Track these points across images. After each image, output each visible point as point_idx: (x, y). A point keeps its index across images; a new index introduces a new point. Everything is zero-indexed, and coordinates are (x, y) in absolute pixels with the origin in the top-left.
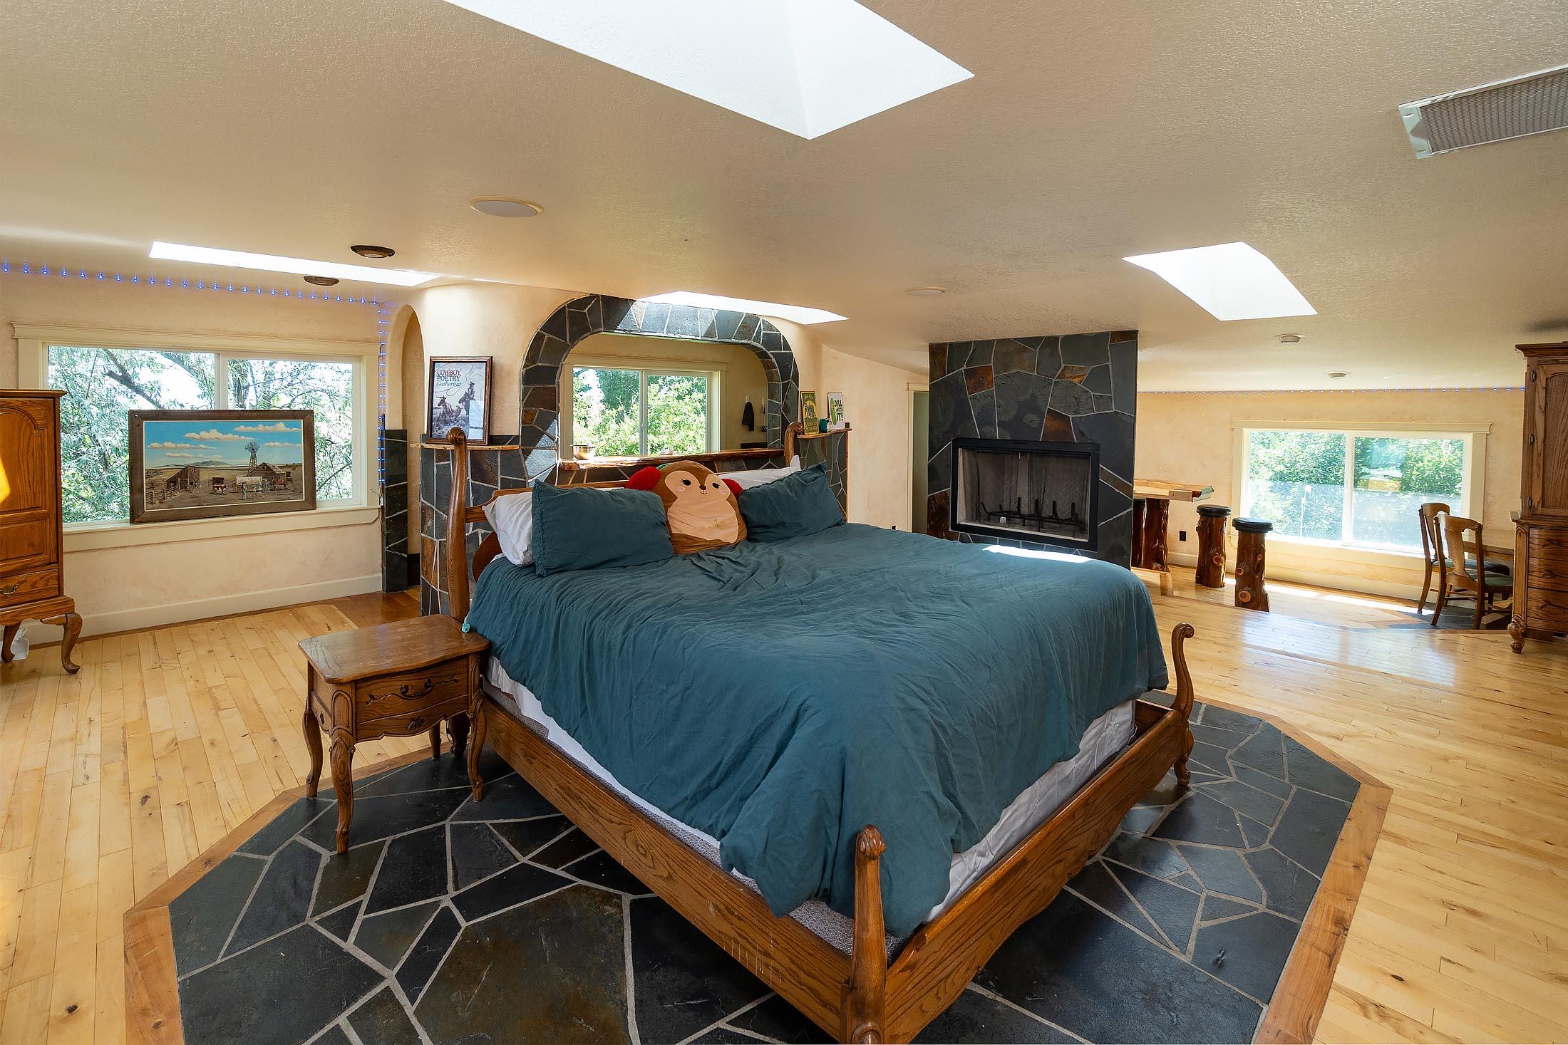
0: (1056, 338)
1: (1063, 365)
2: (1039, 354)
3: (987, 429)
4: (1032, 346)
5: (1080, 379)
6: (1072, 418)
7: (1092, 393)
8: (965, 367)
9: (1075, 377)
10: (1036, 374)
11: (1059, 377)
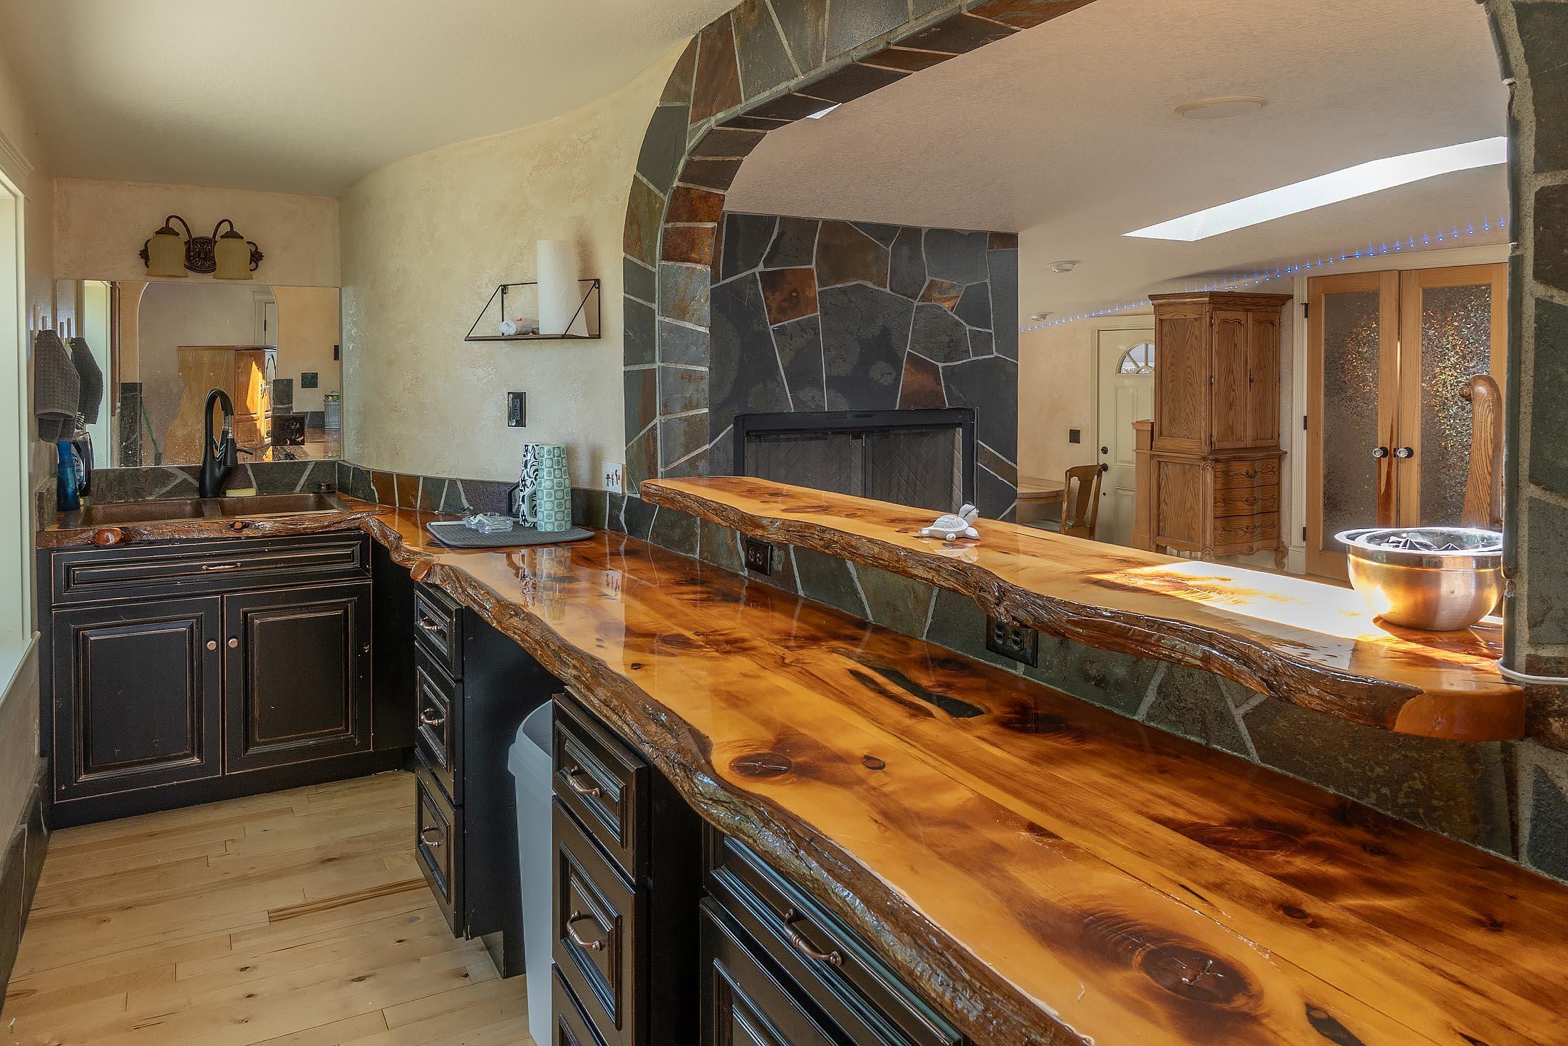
0: (916, 231)
1: (928, 279)
2: (894, 255)
3: (807, 394)
4: (881, 239)
5: (951, 304)
6: (943, 368)
7: (968, 327)
8: (761, 267)
9: (946, 300)
10: (888, 290)
11: (923, 298)
